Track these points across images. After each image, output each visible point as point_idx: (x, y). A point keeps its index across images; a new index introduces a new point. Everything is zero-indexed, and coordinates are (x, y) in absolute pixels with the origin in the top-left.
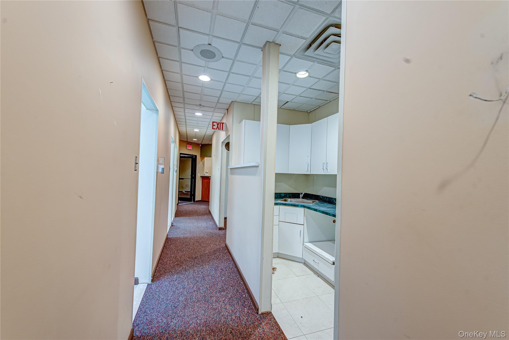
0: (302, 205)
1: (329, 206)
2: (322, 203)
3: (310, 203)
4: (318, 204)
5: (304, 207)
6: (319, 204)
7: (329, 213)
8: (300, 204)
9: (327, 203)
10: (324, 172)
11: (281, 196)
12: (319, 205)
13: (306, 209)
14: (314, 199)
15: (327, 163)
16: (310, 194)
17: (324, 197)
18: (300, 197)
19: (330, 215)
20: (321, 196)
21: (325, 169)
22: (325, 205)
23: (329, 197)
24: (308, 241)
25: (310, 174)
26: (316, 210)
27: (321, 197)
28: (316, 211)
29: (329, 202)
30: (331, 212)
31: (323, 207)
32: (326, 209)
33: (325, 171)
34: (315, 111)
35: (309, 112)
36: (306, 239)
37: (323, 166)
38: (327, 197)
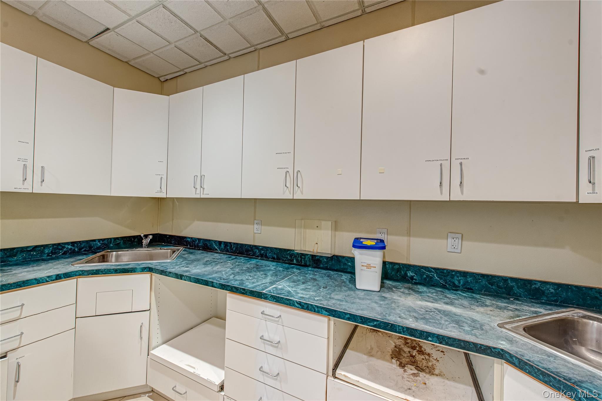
0: (145, 268)
1: (208, 259)
2: (191, 253)
3: (167, 258)
4: (184, 256)
5: (150, 270)
6: (186, 255)
7: (213, 282)
8: (139, 265)
9: (199, 250)
10: (196, 194)
11: (91, 247)
12: (185, 259)
13: (155, 276)
14: (175, 245)
15: (203, 176)
16: (165, 236)
17: (193, 240)
18: (144, 243)
19: (213, 286)
20: (189, 238)
21: (198, 186)
22: (199, 257)
23: (203, 239)
24: (160, 341)
25: (166, 197)
26: (179, 276)
27: (189, 240)
28: (181, 279)
29: (205, 249)
30: (214, 275)
31: (195, 263)
32: (204, 269)
33: (198, 191)
34: (175, 80)
35: (162, 79)
36: (157, 338)
37: (195, 183)
38: (199, 240)
